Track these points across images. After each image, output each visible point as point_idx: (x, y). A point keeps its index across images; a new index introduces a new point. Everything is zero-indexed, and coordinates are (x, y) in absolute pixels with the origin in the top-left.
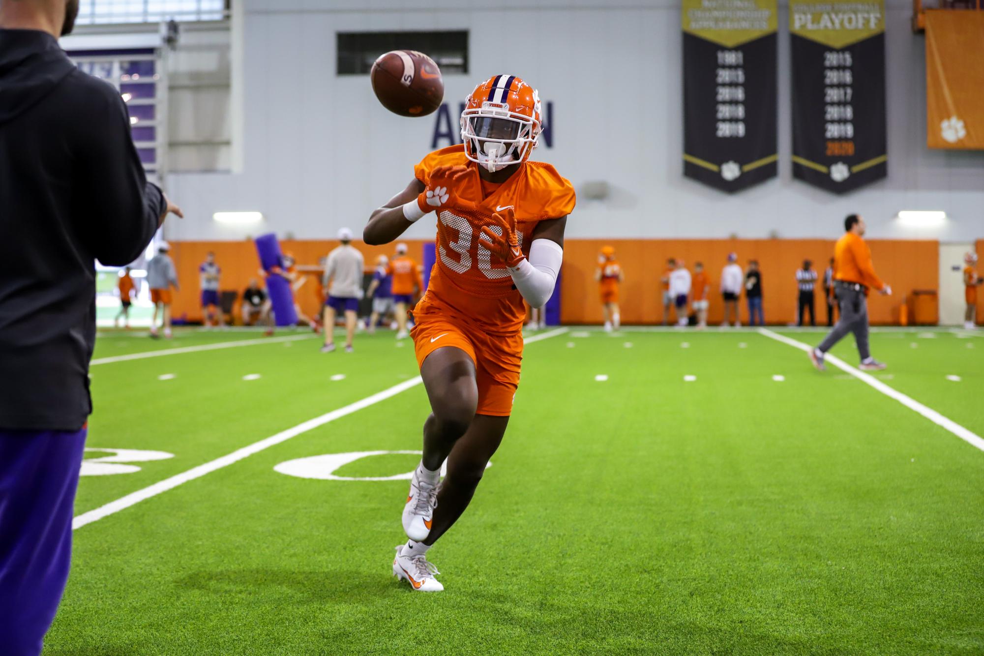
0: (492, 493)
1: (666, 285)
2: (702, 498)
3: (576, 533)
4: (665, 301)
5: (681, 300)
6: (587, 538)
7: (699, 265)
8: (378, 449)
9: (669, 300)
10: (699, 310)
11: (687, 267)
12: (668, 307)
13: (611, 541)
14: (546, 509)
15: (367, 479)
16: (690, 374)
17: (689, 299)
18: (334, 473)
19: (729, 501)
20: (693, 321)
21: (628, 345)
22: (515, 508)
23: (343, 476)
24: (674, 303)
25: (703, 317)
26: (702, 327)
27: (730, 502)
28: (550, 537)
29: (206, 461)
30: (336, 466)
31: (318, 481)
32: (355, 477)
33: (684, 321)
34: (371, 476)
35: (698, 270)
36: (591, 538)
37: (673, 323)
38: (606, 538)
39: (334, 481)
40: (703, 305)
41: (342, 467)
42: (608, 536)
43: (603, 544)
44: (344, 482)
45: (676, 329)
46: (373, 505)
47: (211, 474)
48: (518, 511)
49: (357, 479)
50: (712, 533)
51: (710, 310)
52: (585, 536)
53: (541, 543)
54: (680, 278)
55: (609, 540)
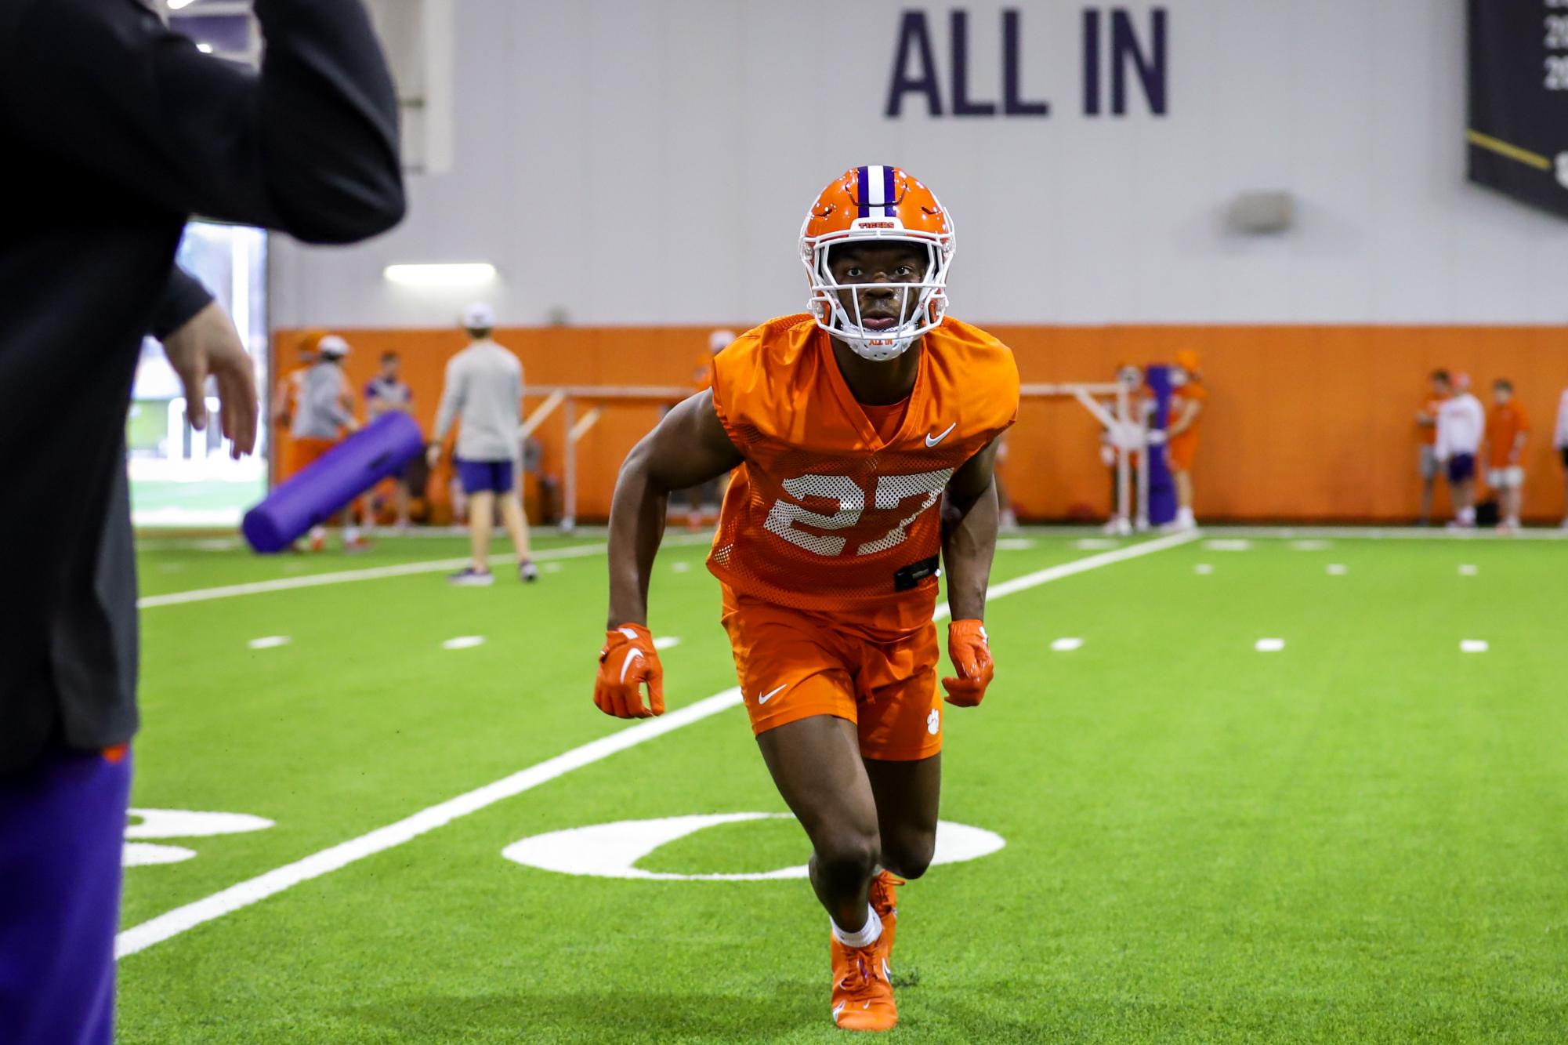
0: (1002, 909)
1: (1428, 431)
2: (1486, 923)
3: (1189, 1002)
4: (1425, 468)
5: (1461, 467)
6: (1214, 1015)
7: (1505, 385)
8: (743, 808)
9: (1435, 463)
10: (1504, 489)
11: (1476, 391)
12: (1430, 483)
13: (1271, 1022)
14: (1125, 947)
15: (716, 877)
16: (1475, 637)
17: (1481, 467)
18: (639, 864)
19: (1547, 930)
20: (1488, 514)
21: (1336, 569)
22: (1052, 944)
23: (660, 871)
24: (1444, 472)
25: (1514, 503)
26: (1511, 528)
27: (1550, 931)
28: (1128, 1013)
29: (346, 835)
30: (645, 848)
31: (603, 882)
32: (687, 873)
33: (1468, 514)
34: (724, 873)
35: (1503, 396)
36: (1224, 1014)
37: (1441, 520)
38: (1259, 1015)
39: (639, 881)
40: (1514, 476)
41: (659, 849)
42: (1265, 1010)
43: (1251, 1027)
44: (661, 883)
45: (1452, 532)
46: (725, 939)
47: (355, 865)
48: (1059, 950)
49: (693, 877)
50: (1503, 1003)
51: (1530, 487)
52: (1210, 1009)
53: (1108, 1025)
54: (1458, 414)
55: (1266, 1020)
